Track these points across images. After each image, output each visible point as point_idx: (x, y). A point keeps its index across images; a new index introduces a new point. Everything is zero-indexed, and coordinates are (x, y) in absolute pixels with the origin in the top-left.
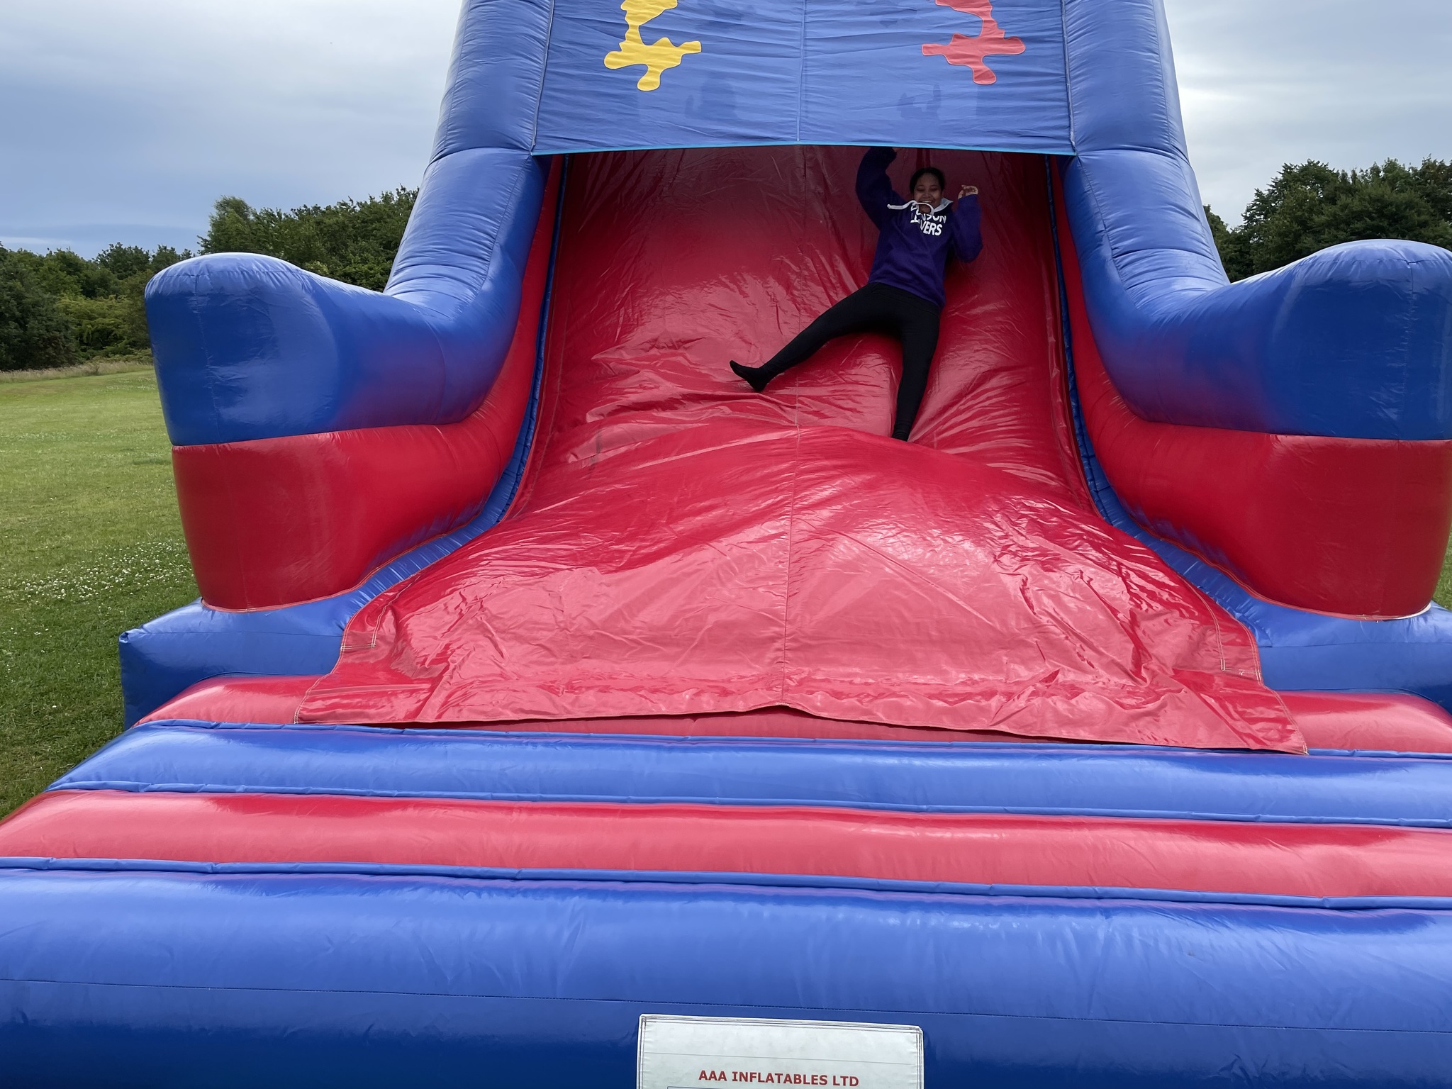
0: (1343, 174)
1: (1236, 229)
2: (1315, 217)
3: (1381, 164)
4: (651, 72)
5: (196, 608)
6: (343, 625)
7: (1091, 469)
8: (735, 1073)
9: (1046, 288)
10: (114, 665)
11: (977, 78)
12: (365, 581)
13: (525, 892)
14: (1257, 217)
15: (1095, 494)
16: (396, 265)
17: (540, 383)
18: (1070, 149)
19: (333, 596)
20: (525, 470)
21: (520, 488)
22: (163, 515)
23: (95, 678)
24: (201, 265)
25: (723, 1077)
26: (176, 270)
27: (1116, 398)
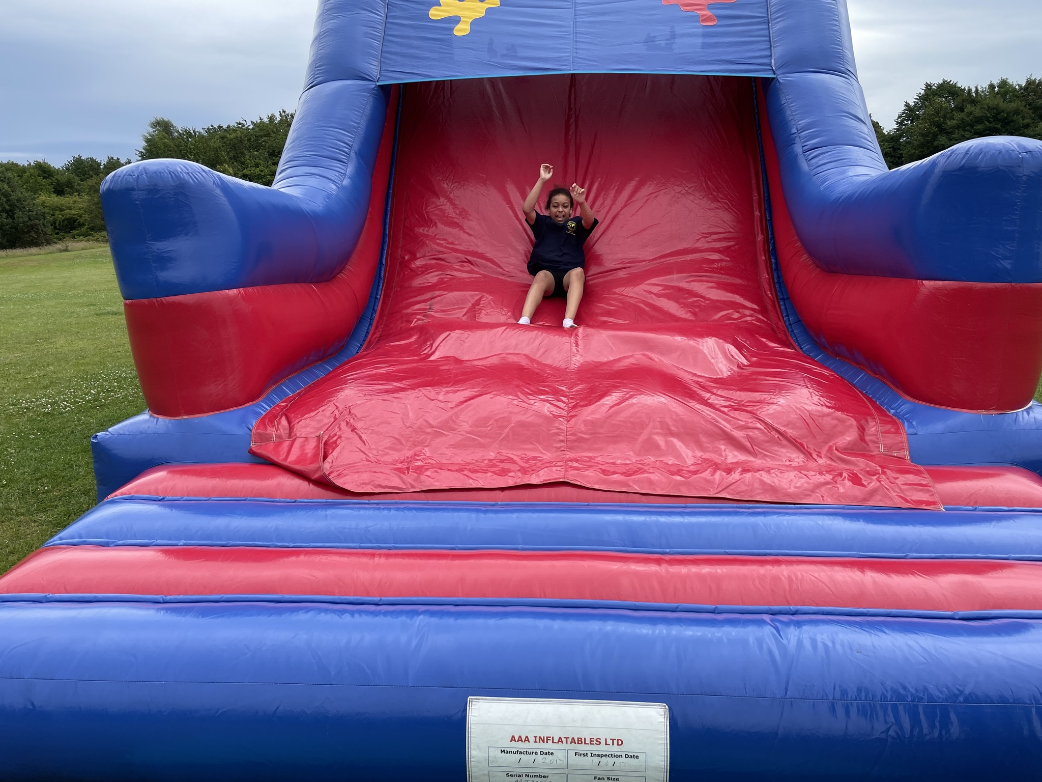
0: (969, 90)
1: (890, 131)
2: (948, 121)
3: (996, 82)
4: (462, 21)
5: (145, 417)
6: (251, 427)
7: (786, 308)
8: (536, 737)
9: (753, 175)
10: (88, 458)
11: (703, 21)
12: (265, 395)
13: (385, 614)
14: (906, 122)
15: (789, 326)
16: (280, 167)
17: (385, 252)
18: (772, 72)
19: (242, 407)
20: (376, 316)
21: (372, 328)
22: (118, 352)
23: (74, 467)
24: (140, 168)
25: (527, 739)
26: (122, 172)
27: (805, 256)
